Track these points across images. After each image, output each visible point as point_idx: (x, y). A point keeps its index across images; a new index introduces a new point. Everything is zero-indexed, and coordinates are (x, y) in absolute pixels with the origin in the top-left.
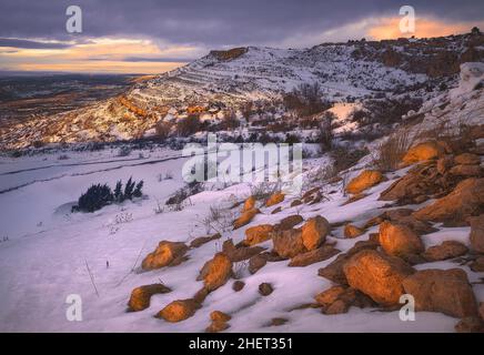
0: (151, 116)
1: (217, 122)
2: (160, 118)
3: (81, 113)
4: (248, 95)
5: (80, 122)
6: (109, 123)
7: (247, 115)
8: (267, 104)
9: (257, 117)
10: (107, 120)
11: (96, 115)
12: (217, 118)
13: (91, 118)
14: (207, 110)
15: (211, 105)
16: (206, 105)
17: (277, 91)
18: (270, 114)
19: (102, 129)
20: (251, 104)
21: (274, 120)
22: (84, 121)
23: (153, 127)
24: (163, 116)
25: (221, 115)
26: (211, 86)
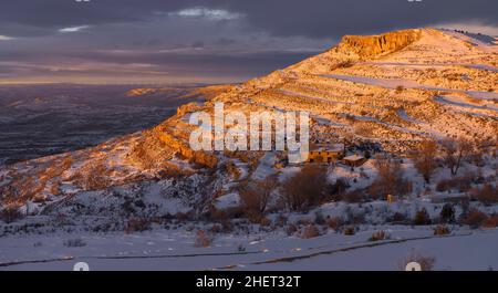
0: (224, 168)
1: (363, 184)
2: (243, 172)
3: (78, 159)
4: (425, 127)
5: (78, 176)
6: (140, 179)
7: (426, 169)
8: (466, 146)
9: (445, 174)
10: (134, 173)
11: (110, 164)
12: (363, 175)
13: (101, 169)
14: (340, 157)
15: (351, 147)
16: (339, 147)
17: (484, 120)
18: (473, 168)
19: (125, 190)
20: (431, 145)
21: (481, 180)
22: (85, 174)
23: (232, 189)
24: (250, 169)
25: (370, 166)
26: (347, 107)
